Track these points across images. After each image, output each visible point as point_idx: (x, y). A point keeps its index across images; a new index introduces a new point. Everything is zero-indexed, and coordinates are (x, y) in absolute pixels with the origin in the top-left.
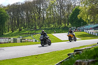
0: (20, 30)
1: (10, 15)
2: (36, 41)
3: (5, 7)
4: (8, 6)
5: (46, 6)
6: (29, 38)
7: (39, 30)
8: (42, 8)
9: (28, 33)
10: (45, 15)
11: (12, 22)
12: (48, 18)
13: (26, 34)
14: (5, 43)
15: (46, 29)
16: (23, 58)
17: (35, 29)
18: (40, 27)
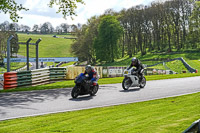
0: (144, 53)
1: (126, 27)
2: (171, 72)
3: (116, 14)
4: (123, 12)
5: (189, 11)
6: (159, 67)
7: (176, 53)
8: (181, 15)
9: (158, 59)
10: (187, 27)
11: (129, 41)
12: (191, 32)
13: (154, 60)
14: (117, 76)
15: (188, 52)
16: (150, 102)
17: (170, 51)
18: (179, 48)
